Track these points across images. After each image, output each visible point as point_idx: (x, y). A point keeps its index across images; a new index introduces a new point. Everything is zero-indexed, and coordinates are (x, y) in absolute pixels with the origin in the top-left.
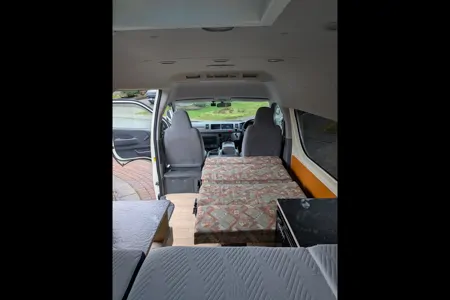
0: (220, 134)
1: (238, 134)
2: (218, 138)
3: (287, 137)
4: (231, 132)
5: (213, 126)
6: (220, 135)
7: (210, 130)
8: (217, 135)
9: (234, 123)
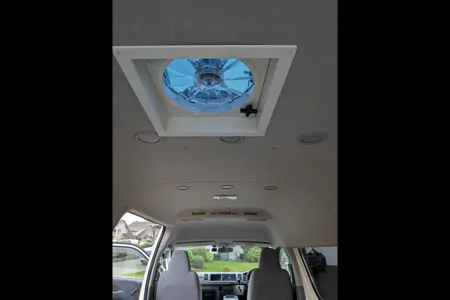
0: (220, 287)
1: (242, 287)
2: (218, 292)
3: (298, 284)
4: (233, 285)
5: (214, 277)
6: (220, 289)
7: (209, 281)
8: (217, 288)
9: (237, 273)
